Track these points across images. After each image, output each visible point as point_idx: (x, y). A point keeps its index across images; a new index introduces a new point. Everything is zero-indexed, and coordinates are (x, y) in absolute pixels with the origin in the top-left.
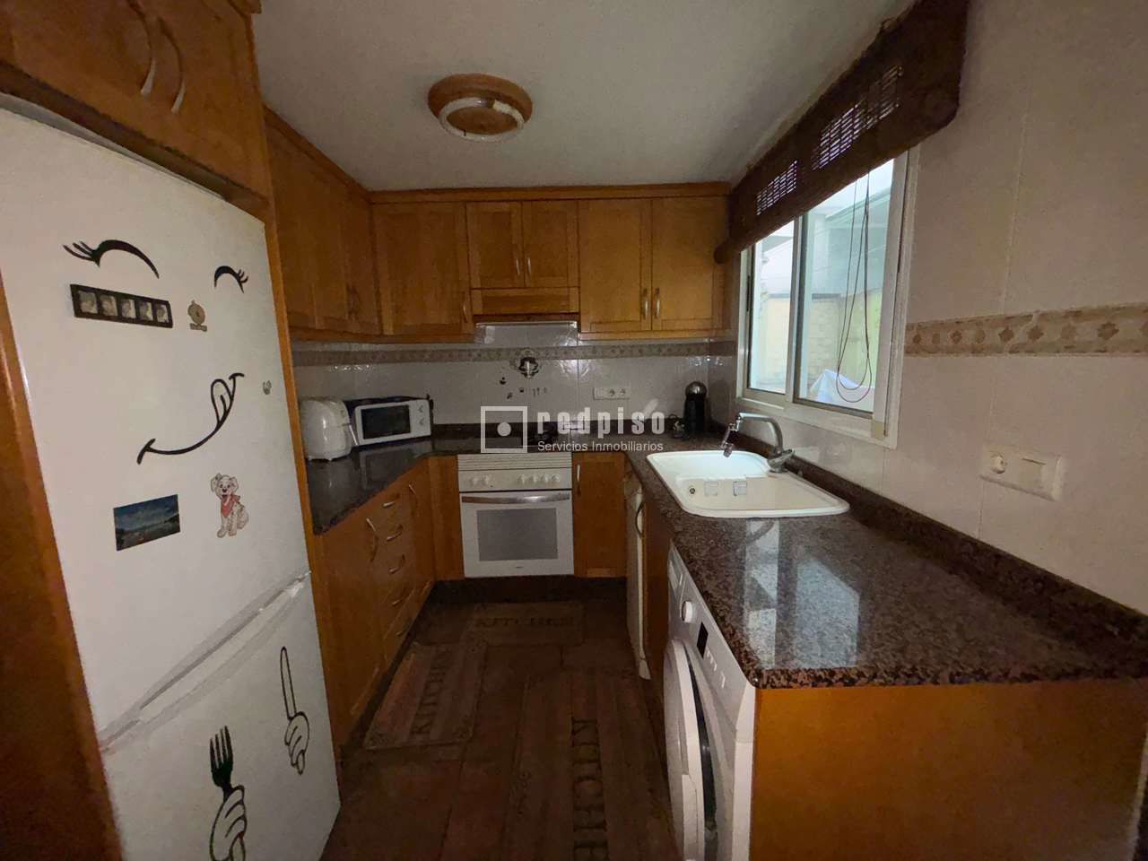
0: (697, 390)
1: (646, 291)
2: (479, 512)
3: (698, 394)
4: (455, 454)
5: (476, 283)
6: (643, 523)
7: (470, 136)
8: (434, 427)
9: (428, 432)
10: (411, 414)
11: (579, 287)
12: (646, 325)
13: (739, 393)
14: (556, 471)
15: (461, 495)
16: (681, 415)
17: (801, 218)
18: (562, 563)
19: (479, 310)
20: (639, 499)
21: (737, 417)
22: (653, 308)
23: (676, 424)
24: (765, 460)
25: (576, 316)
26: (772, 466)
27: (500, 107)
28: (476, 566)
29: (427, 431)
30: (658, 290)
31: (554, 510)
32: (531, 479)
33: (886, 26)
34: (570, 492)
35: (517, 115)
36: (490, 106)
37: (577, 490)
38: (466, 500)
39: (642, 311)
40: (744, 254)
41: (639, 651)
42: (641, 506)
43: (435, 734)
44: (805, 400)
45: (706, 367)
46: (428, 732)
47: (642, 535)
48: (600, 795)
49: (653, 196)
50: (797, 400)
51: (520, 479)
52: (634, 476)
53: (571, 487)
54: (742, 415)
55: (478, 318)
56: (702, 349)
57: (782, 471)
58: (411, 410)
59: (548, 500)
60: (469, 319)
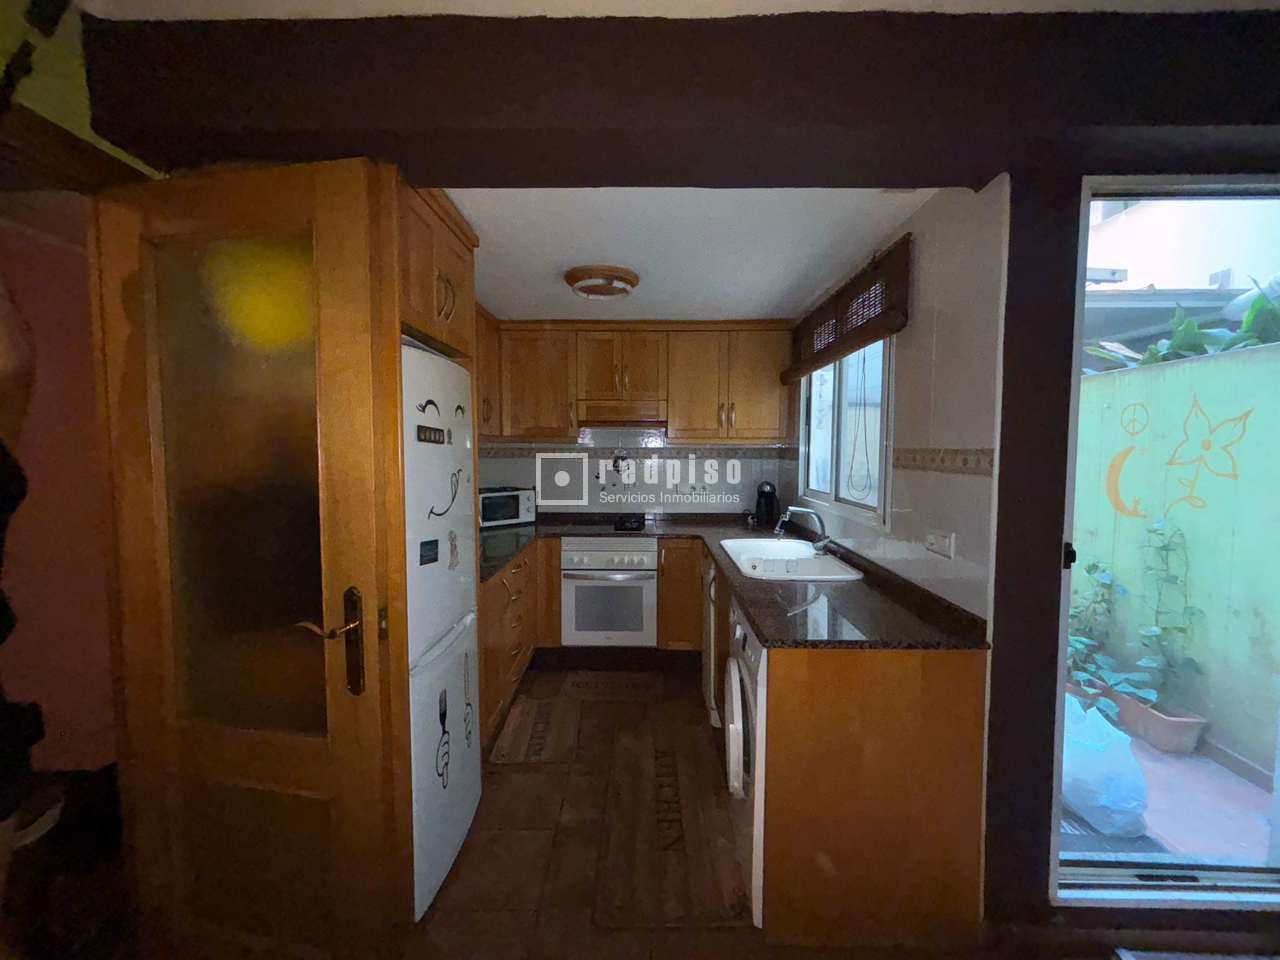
0: (768, 488)
1: (723, 405)
2: (577, 587)
3: (768, 493)
4: (559, 536)
5: (582, 396)
6: (716, 592)
7: (591, 297)
8: (538, 514)
9: (533, 519)
10: (521, 501)
11: (667, 401)
12: (723, 432)
13: (800, 493)
14: (644, 553)
15: (563, 572)
16: (754, 511)
17: (837, 363)
18: (646, 636)
19: (583, 417)
20: (712, 573)
21: (787, 510)
22: (729, 419)
23: (749, 518)
24: (810, 544)
25: (664, 424)
26: (816, 549)
27: (618, 284)
28: (572, 636)
29: (531, 518)
30: (733, 404)
31: (641, 588)
32: (623, 560)
33: (877, 255)
34: (655, 573)
35: (628, 287)
36: (611, 284)
37: (661, 570)
38: (567, 576)
39: (720, 422)
40: (804, 380)
41: (710, 703)
42: (714, 579)
43: (545, 756)
44: (844, 499)
45: (777, 469)
46: (540, 755)
47: (715, 602)
48: (676, 795)
49: (730, 328)
50: (838, 499)
51: (613, 561)
52: (710, 557)
53: (655, 567)
54: (791, 508)
55: (582, 424)
56: (774, 453)
57: (825, 554)
58: (521, 498)
59: (636, 579)
60: (575, 423)
